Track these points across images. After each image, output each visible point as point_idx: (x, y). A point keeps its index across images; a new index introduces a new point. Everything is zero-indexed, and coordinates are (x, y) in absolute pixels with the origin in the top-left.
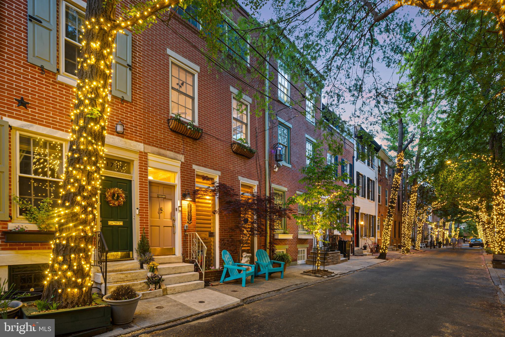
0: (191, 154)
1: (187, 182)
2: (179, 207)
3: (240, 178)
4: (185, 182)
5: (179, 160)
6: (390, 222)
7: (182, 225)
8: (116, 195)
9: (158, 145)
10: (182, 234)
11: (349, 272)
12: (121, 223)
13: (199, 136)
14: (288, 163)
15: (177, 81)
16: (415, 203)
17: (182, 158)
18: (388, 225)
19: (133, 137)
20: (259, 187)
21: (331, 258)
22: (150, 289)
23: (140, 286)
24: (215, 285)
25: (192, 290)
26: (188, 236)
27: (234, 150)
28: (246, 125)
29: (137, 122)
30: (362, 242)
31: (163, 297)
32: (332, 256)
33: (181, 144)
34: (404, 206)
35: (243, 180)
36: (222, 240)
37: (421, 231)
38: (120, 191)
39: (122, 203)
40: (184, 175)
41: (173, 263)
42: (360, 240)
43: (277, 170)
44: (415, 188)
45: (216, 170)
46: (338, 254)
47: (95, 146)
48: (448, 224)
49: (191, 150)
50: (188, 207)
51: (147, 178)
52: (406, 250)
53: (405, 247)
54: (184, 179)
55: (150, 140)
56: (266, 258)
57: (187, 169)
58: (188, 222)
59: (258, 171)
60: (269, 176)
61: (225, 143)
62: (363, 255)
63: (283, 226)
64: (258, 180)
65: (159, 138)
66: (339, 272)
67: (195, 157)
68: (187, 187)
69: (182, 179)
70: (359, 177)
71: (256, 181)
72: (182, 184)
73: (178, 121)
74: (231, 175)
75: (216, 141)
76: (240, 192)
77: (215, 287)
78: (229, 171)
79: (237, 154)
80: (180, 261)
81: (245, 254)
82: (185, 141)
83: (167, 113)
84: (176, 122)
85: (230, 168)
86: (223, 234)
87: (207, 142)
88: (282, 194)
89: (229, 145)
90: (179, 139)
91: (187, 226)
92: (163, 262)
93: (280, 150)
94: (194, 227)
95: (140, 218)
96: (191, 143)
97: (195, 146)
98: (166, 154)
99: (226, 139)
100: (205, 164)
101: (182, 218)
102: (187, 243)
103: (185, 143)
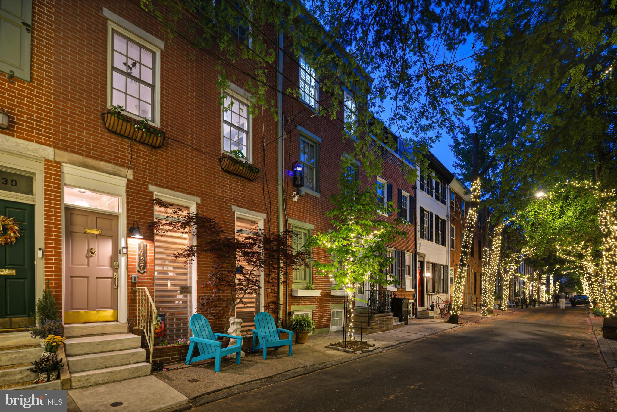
0: (147, 169)
1: (138, 211)
2: (123, 248)
3: (234, 208)
4: (133, 210)
5: (122, 177)
6: (463, 273)
7: (128, 275)
8: (1, 226)
9: (84, 151)
10: (128, 289)
11: (400, 343)
12: (12, 272)
13: (158, 141)
14: (316, 191)
15: (124, 59)
16: (499, 248)
17: (129, 173)
18: (461, 278)
19: (33, 137)
20: (267, 223)
21: (378, 322)
22: (36, 381)
23: (20, 376)
24: (172, 370)
26: (136, 292)
27: (223, 167)
28: (247, 133)
30: (428, 300)
32: (380, 320)
33: (128, 153)
34: (485, 253)
35: (239, 212)
36: (202, 299)
37: (508, 286)
38: (9, 222)
39: (14, 240)
41: (110, 334)
42: (426, 297)
43: (296, 199)
44: (499, 229)
45: (193, 195)
46: (389, 317)
48: (545, 277)
49: (147, 163)
50: (140, 248)
51: (60, 201)
52: (488, 310)
53: (486, 306)
54: (131, 206)
55: (67, 142)
56: (270, 324)
57: (138, 190)
58: (138, 271)
59: (266, 200)
60: (283, 207)
61: (209, 156)
62: (428, 318)
63: (307, 279)
64: (265, 213)
65: (85, 141)
66: (383, 345)
67: (153, 174)
68: (137, 218)
69: (128, 206)
70: (424, 214)
71: (262, 214)
72: (128, 213)
73: (116, 115)
74: (218, 203)
75: (192, 153)
76: (234, 229)
77: (170, 374)
78: (215, 197)
79: (230, 173)
80: (122, 331)
81: (232, 320)
82: (134, 149)
83: (101, 105)
84: (113, 117)
85: (218, 192)
86: (203, 290)
87: (176, 153)
88: (305, 234)
89: (216, 159)
90: (125, 145)
91: (135, 277)
92: (91, 333)
93: (300, 171)
94: (151, 279)
95: (46, 263)
96: (146, 152)
97: (154, 157)
98: (99, 166)
99: (211, 151)
100: (171, 186)
101: (128, 265)
102: (136, 303)
103: (135, 152)
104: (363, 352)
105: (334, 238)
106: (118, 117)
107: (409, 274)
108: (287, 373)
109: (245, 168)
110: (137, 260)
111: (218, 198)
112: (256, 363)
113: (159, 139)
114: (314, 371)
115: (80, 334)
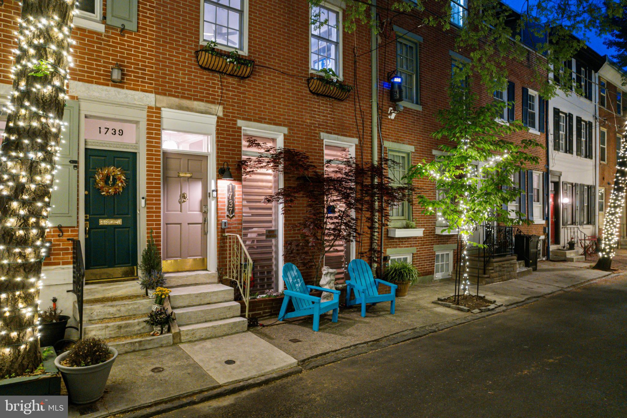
0: (235, 103)
1: (227, 150)
2: (213, 191)
3: (323, 135)
4: (223, 149)
5: (213, 115)
6: (620, 201)
7: (218, 221)
8: (111, 177)
9: (179, 93)
10: (218, 236)
11: (528, 299)
12: (119, 222)
13: (248, 72)
14: (417, 103)
17: (219, 110)
18: (615, 207)
19: (139, 85)
20: (360, 149)
21: (498, 269)
22: (152, 333)
23: (137, 328)
24: (267, 326)
25: (224, 335)
26: (227, 239)
27: (311, 89)
28: (337, 44)
29: (145, 62)
30: (565, 235)
31: (174, 347)
32: (500, 266)
33: (218, 88)
35: (327, 139)
36: (289, 244)
38: (118, 172)
39: (121, 190)
40: (221, 138)
41: (203, 284)
42: (562, 230)
43: (393, 116)
45: (280, 125)
46: (512, 261)
47: (43, 120)
49: (236, 96)
50: (229, 190)
51: (159, 147)
54: (221, 145)
55: (166, 86)
56: (366, 275)
57: (227, 127)
58: (228, 216)
59: (358, 121)
60: (378, 128)
61: (296, 78)
62: (565, 260)
63: (406, 214)
64: (357, 137)
65: (180, 83)
66: (506, 301)
67: (241, 107)
68: (226, 157)
69: (218, 145)
70: (559, 117)
71: (353, 139)
72: (218, 153)
73: (210, 52)
74: (306, 132)
75: (280, 77)
76: (323, 160)
77: (266, 330)
78: (303, 125)
79: (318, 95)
80: (213, 281)
81: (325, 270)
82: (224, 82)
83: (195, 42)
84: (207, 54)
85: (306, 119)
86: (290, 234)
87: (264, 80)
88: (403, 157)
89: (303, 81)
90: (215, 80)
91: (225, 223)
92: (185, 283)
93: (398, 83)
94: (239, 224)
95: (148, 212)
96: (234, 84)
97: (242, 88)
98: (193, 107)
99: (299, 72)
100: (259, 118)
101: (217, 209)
102: (226, 250)
103: (225, 86)
104: (482, 311)
105: (444, 167)
106: (212, 54)
107: (538, 201)
108: (394, 336)
109: (335, 88)
110: (226, 203)
111: (306, 125)
112: (355, 322)
113: (249, 70)
114: (425, 335)
115: (176, 284)
